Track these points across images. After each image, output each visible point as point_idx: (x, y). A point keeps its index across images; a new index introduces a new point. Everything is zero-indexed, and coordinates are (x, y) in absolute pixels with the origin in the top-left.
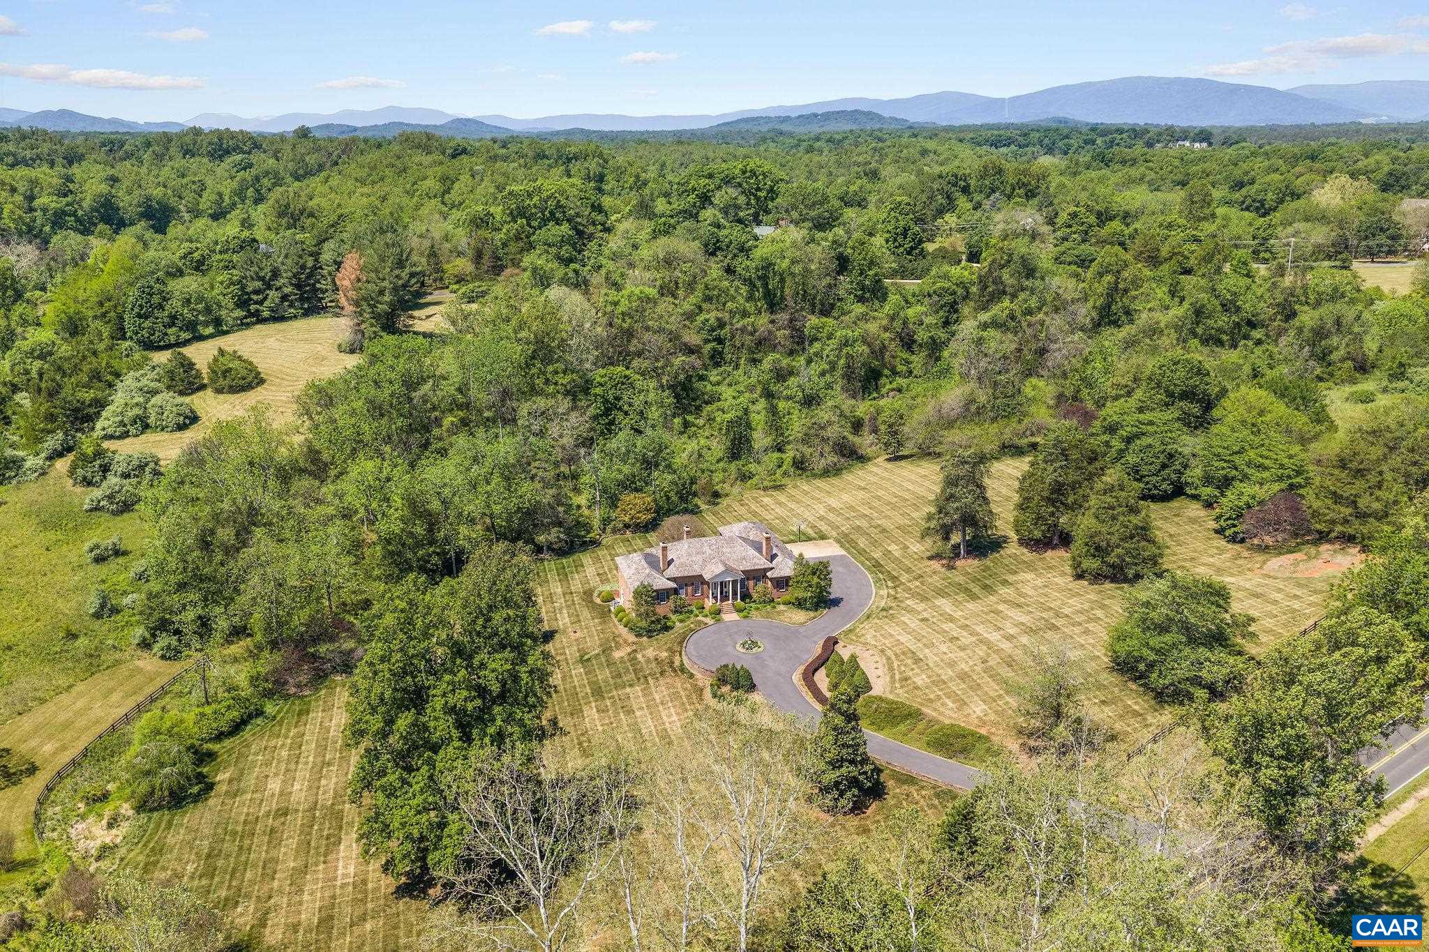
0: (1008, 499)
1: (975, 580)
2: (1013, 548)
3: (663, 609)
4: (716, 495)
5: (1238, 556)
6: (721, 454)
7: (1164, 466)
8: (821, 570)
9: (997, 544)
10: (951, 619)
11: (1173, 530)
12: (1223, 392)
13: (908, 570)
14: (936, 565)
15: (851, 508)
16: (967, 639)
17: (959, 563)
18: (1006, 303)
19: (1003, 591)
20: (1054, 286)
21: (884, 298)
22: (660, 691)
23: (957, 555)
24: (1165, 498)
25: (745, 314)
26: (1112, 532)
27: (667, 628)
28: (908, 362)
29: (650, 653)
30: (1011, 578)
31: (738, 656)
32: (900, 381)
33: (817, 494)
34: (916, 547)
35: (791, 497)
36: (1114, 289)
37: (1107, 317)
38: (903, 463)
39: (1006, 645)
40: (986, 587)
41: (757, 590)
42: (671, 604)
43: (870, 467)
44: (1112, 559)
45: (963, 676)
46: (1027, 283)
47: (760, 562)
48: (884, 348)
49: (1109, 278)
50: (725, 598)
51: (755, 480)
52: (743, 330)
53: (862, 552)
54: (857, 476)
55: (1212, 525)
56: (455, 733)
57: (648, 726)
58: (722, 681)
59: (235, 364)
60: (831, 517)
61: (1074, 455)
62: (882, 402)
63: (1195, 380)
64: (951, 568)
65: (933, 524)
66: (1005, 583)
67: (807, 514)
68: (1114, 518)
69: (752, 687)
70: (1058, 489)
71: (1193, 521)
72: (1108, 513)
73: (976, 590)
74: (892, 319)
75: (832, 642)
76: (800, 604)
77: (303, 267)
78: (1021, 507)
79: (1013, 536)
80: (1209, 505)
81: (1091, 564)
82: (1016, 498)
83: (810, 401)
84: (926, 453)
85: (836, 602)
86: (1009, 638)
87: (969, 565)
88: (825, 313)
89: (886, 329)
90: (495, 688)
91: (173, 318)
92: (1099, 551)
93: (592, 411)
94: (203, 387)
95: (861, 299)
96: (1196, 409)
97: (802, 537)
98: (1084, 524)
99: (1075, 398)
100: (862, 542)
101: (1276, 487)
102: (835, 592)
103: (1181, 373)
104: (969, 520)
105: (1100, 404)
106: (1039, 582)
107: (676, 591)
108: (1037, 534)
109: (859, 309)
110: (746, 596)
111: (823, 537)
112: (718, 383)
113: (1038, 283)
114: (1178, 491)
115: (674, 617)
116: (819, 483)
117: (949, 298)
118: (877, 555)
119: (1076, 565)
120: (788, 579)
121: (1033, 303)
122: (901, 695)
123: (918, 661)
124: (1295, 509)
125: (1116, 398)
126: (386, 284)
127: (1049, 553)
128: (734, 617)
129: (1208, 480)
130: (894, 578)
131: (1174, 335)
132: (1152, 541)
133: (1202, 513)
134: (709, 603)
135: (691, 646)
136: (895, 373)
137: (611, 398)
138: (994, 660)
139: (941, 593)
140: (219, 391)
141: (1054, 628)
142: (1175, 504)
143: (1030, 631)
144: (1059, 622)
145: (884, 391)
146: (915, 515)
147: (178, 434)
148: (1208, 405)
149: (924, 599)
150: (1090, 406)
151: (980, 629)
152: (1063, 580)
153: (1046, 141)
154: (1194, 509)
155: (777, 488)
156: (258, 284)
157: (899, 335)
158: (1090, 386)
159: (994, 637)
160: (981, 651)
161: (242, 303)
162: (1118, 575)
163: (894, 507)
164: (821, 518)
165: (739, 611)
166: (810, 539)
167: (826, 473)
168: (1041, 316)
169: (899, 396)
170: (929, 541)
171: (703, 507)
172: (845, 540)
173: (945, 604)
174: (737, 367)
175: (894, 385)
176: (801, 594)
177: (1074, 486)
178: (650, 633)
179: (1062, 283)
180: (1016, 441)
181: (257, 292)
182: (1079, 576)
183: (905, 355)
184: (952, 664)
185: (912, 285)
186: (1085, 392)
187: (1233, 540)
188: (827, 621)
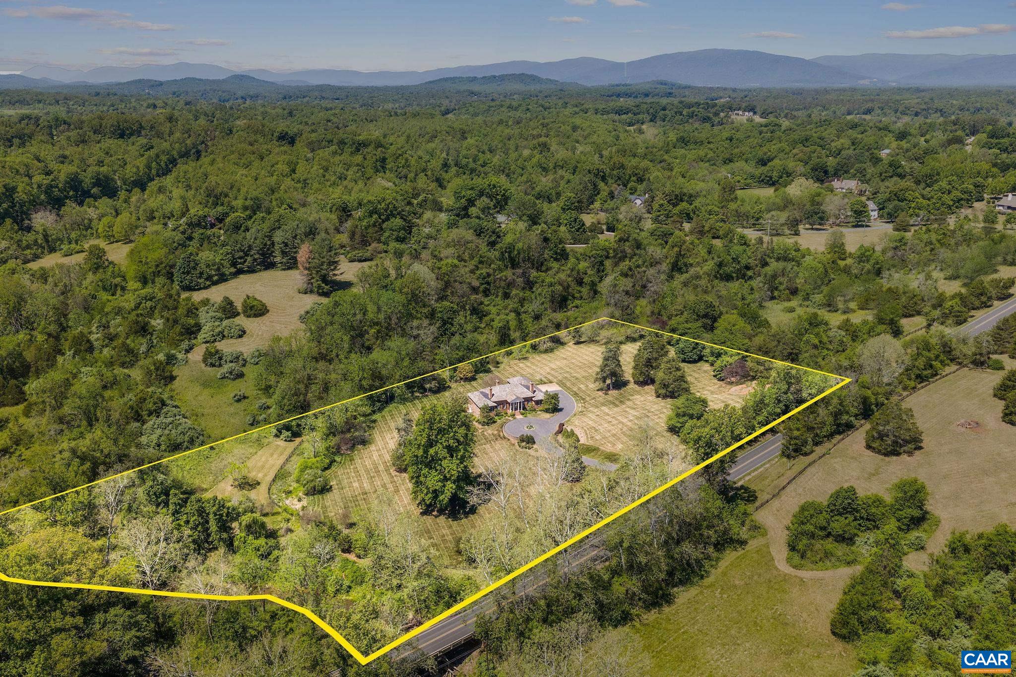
0: (629, 363)
1: (617, 399)
2: (632, 386)
3: (492, 414)
4: (498, 363)
5: (721, 386)
6: (496, 343)
7: (694, 348)
8: (555, 397)
9: (625, 384)
10: (608, 415)
11: (697, 376)
12: (721, 313)
13: (589, 396)
14: (600, 393)
15: (561, 368)
16: (615, 422)
17: (610, 392)
18: (627, 262)
19: (628, 403)
20: (650, 252)
21: (567, 258)
22: (497, 445)
23: (609, 389)
24: (695, 362)
25: (501, 270)
26: (669, 379)
27: (495, 422)
28: (580, 292)
29: (490, 432)
30: (631, 398)
31: (526, 431)
32: (577, 302)
33: (544, 361)
34: (592, 386)
35: (532, 363)
36: (679, 255)
37: (677, 267)
38: (582, 345)
39: (629, 424)
40: (621, 402)
41: (529, 405)
42: (494, 412)
43: (566, 347)
44: (670, 389)
45: (614, 435)
46: (638, 252)
47: (529, 394)
48: (569, 286)
49: (676, 249)
50: (516, 409)
51: (513, 355)
52: (501, 279)
53: (568, 388)
54: (561, 352)
55: (713, 373)
56: (448, 455)
57: (496, 459)
58: (522, 440)
59: (255, 303)
60: (553, 372)
61: (656, 347)
62: (569, 313)
63: (709, 310)
64: (606, 394)
65: (599, 376)
66: (629, 400)
67: (542, 372)
68: (671, 373)
69: (534, 443)
70: (649, 360)
71: (705, 372)
72: (669, 371)
73: (617, 403)
74: (572, 270)
75: (562, 425)
76: (547, 411)
77: (265, 245)
78: (635, 368)
79: (631, 379)
80: (712, 365)
81: (663, 391)
82: (633, 364)
83: (537, 317)
84: (592, 341)
85: (561, 410)
86: (631, 421)
87: (613, 393)
88: (538, 269)
89: (569, 276)
90: (462, 439)
91: (201, 273)
92: (665, 386)
93: (437, 325)
94: (238, 314)
95: (556, 259)
96: (709, 322)
97: (542, 382)
98: (659, 375)
99: (659, 314)
100: (568, 384)
101: (736, 358)
102: (561, 406)
103: (703, 307)
104: (613, 374)
105: (670, 318)
106: (642, 399)
107: (496, 407)
108: (641, 379)
109: (555, 265)
110: (524, 408)
111: (551, 382)
112: (488, 305)
113: (642, 252)
114: (700, 358)
115: (496, 418)
116: (544, 356)
117: (599, 259)
118: (575, 389)
119: (656, 392)
120: (541, 401)
121: (640, 262)
122: (590, 443)
123: (596, 431)
124: (743, 367)
125: (676, 315)
126: (325, 260)
127: (646, 387)
128: (521, 417)
129: (712, 354)
130: (583, 399)
131: (707, 278)
132: (686, 382)
133: (709, 368)
134: (510, 412)
135: (506, 427)
136: (574, 298)
137: (445, 318)
138: (625, 429)
139: (603, 404)
140: (249, 316)
141: (648, 417)
142: (699, 364)
143: (638, 418)
144: (649, 414)
145: (569, 307)
146: (590, 371)
147: (240, 340)
148: (715, 320)
149: (597, 407)
150: (665, 318)
151: (619, 418)
152: (652, 398)
153: (651, 111)
154: (706, 367)
155: (525, 358)
156: (241, 254)
157: (575, 278)
158: (665, 308)
159: (625, 421)
160: (620, 426)
161: (234, 264)
162: (672, 395)
163: (580, 368)
164: (548, 373)
165: (522, 414)
166: (545, 383)
167: (546, 351)
168: (644, 269)
169: (577, 310)
170: (597, 383)
171: (493, 369)
172: (561, 383)
173: (605, 409)
174: (497, 296)
175: (574, 304)
176: (547, 407)
177: (656, 359)
178: (488, 424)
179: (655, 250)
180: (633, 335)
181: (241, 258)
182: (658, 396)
183: (579, 288)
184: (609, 431)
185: (580, 247)
186: (663, 312)
187: (721, 380)
188: (558, 418)
